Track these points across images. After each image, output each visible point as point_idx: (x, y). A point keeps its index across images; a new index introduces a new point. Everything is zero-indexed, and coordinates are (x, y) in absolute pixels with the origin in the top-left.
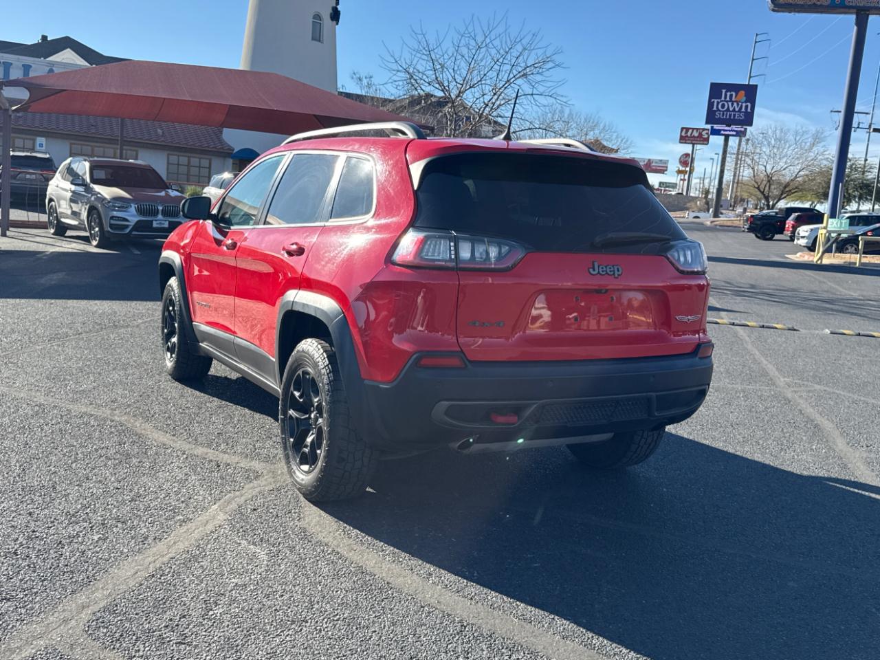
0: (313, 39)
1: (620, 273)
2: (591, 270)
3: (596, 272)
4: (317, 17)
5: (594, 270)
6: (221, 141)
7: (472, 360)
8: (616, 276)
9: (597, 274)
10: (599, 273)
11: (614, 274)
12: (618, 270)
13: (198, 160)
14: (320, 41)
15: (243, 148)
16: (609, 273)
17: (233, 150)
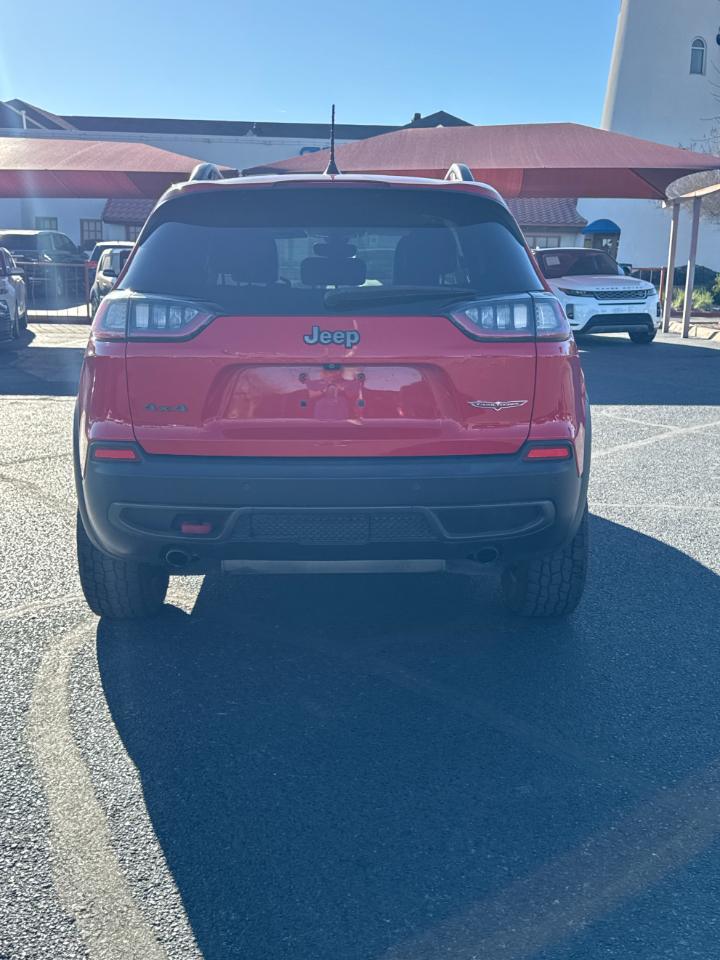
0: (692, 71)
1: (355, 341)
2: (307, 338)
3: (315, 340)
4: (699, 42)
5: (311, 337)
6: (574, 214)
7: (151, 452)
8: (349, 345)
9: (316, 343)
10: (319, 341)
11: (345, 341)
12: (352, 337)
13: (545, 239)
14: (701, 73)
15: (596, 219)
16: (336, 341)
17: (587, 223)
